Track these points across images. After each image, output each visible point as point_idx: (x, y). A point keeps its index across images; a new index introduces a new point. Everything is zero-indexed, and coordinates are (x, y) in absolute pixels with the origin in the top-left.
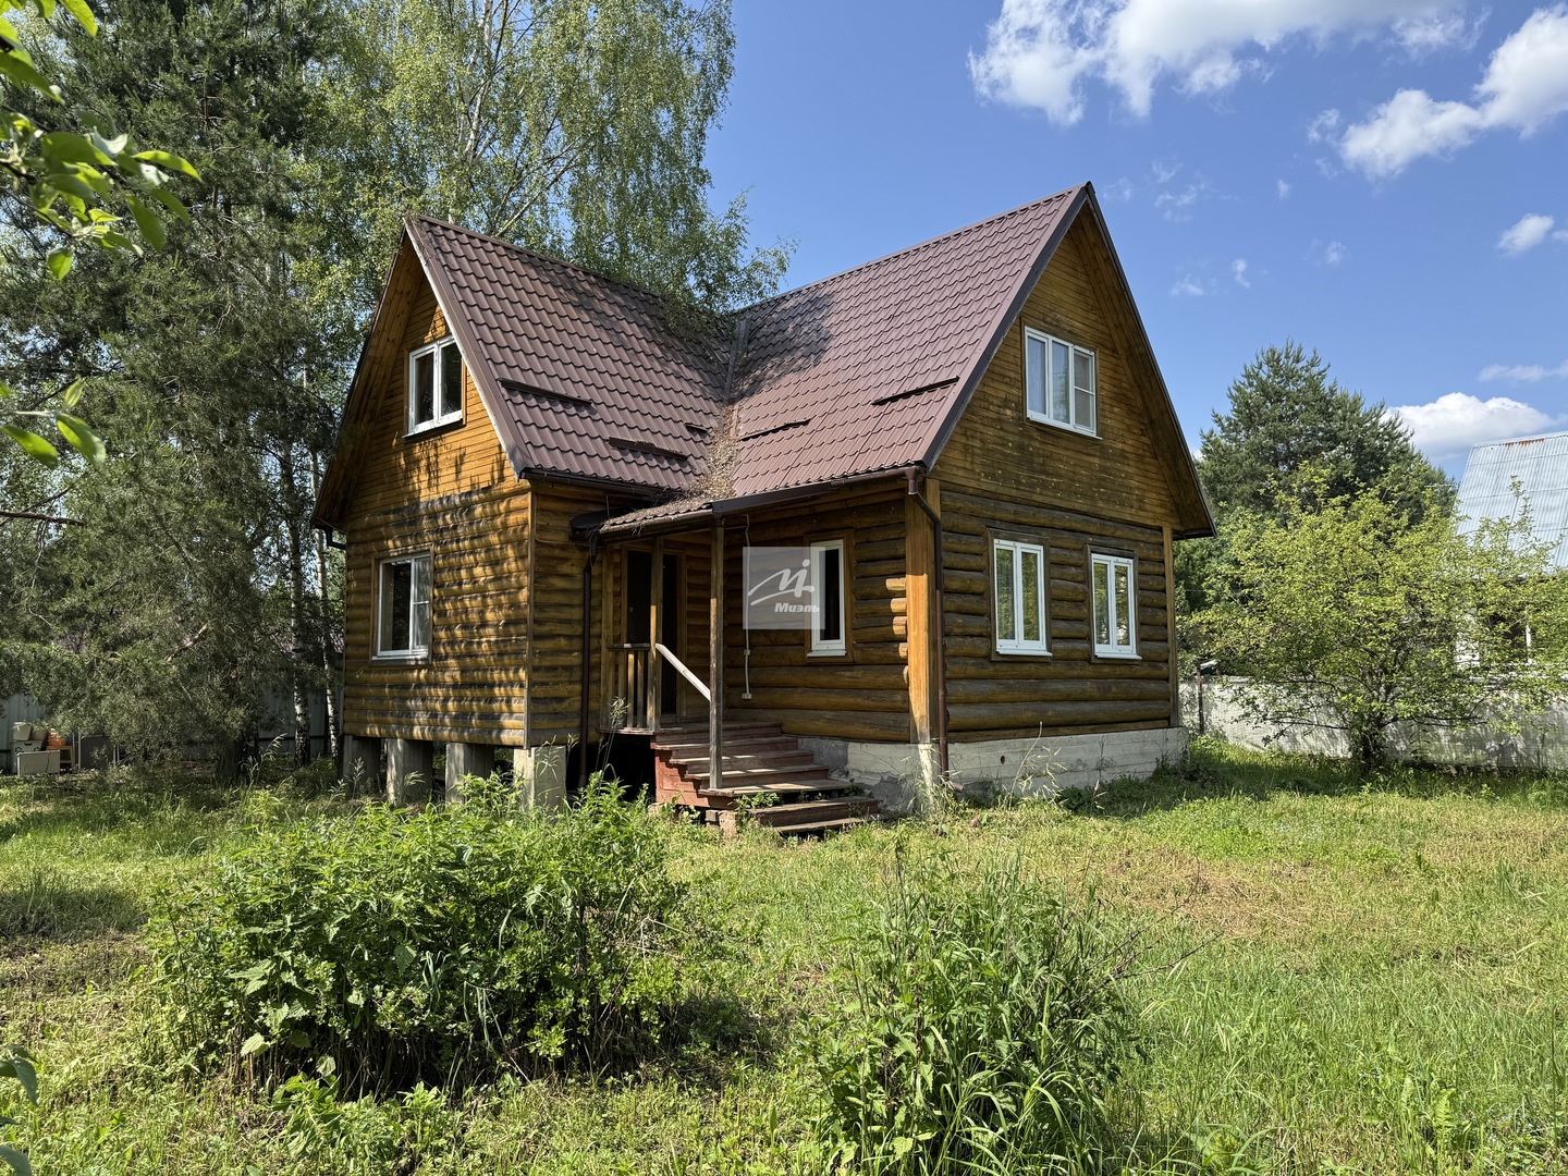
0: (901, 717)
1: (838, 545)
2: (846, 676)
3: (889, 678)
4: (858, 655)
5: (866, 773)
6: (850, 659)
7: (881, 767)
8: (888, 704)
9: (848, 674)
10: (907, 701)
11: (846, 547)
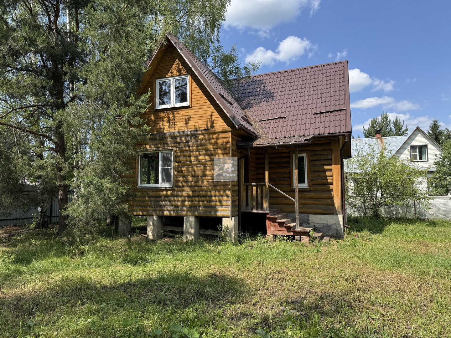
0: (330, 207)
1: (305, 155)
2: (308, 194)
3: (326, 195)
4: (313, 188)
5: (317, 223)
6: (310, 190)
7: (323, 222)
8: (326, 203)
9: (309, 194)
10: (333, 202)
11: (308, 156)
